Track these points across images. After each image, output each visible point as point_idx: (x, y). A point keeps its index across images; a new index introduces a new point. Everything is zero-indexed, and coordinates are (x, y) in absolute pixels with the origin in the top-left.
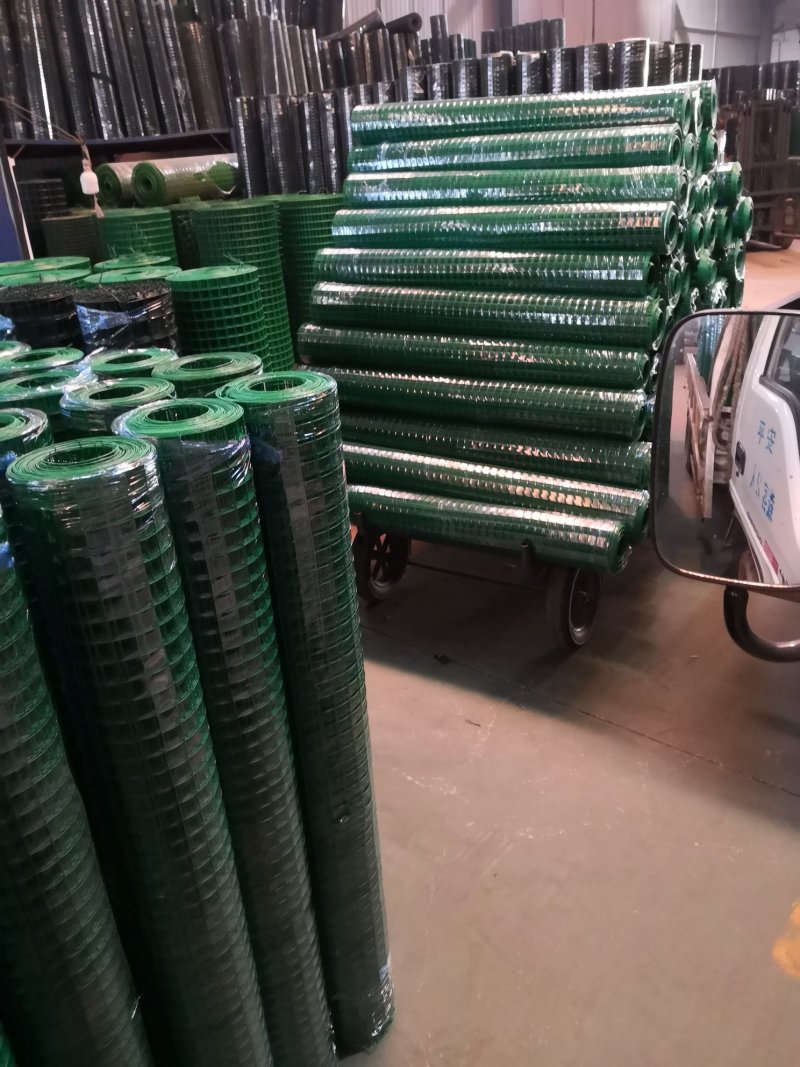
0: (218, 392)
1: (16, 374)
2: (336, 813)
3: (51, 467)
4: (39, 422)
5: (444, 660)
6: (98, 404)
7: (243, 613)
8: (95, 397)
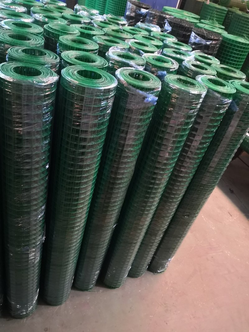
0: (230, 81)
1: (172, 47)
2: (185, 214)
3: (177, 81)
4: (176, 66)
5: (232, 192)
6: (193, 68)
7: (198, 149)
8: (192, 65)
